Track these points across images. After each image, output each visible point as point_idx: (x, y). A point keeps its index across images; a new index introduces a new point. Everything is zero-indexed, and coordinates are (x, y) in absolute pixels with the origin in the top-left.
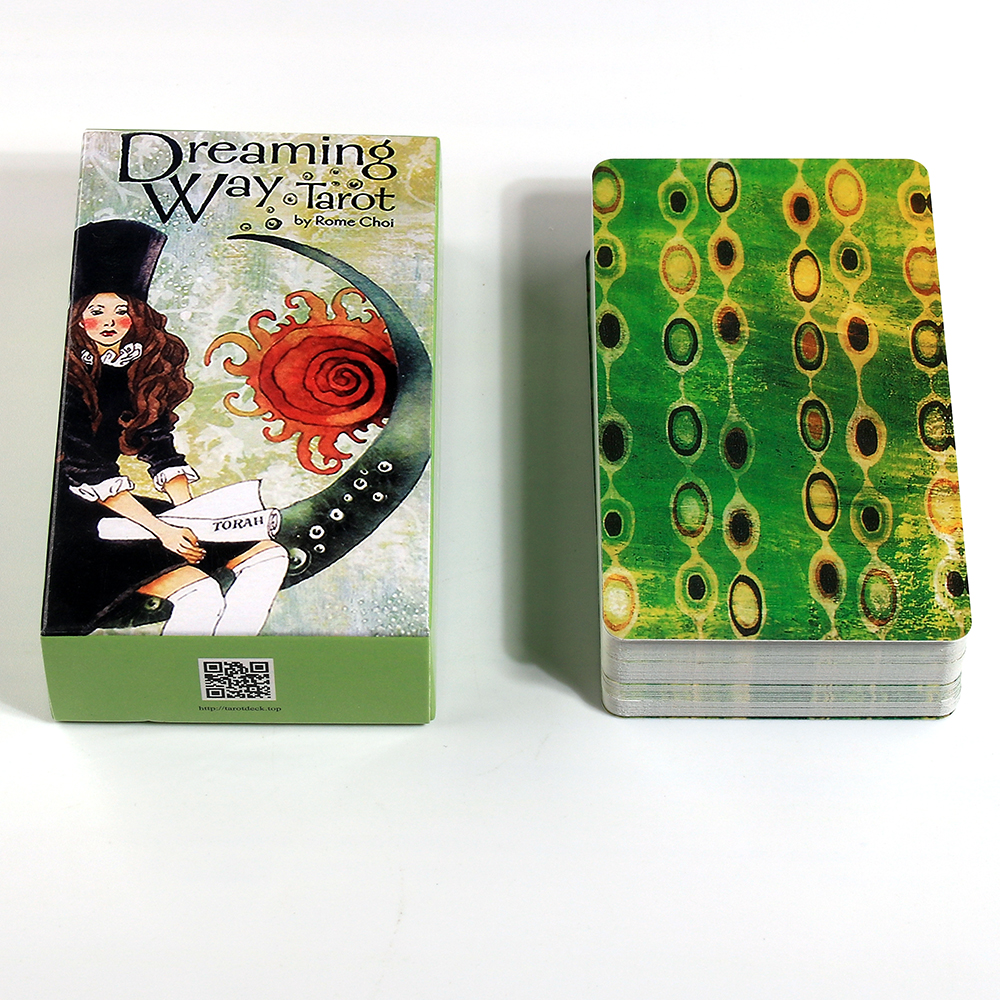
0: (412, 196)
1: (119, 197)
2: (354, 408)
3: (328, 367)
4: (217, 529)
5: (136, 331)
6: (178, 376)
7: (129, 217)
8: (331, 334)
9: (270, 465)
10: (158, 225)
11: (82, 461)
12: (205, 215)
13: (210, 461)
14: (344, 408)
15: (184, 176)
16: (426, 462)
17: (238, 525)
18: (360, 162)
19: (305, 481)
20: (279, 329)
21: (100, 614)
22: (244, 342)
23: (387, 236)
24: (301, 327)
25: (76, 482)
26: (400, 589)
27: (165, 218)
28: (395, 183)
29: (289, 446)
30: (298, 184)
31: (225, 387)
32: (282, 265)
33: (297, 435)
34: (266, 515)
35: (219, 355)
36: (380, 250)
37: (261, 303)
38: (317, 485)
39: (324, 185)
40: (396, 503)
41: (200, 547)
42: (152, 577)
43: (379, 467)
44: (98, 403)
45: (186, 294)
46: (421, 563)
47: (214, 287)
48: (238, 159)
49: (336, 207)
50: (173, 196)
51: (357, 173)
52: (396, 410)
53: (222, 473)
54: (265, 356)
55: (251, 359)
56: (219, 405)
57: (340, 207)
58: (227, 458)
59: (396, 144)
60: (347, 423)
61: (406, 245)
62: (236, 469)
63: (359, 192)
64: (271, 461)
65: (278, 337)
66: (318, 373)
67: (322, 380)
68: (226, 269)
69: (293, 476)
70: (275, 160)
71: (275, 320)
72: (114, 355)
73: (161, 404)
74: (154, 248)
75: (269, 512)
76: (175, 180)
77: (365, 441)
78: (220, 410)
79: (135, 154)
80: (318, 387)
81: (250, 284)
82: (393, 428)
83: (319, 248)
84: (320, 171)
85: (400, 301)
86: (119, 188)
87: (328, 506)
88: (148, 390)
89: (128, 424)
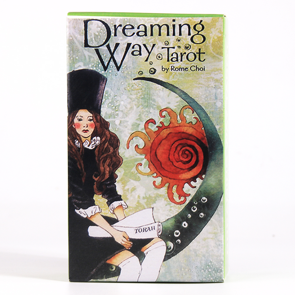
0: (213, 53)
1: (85, 56)
2: (191, 170)
3: (179, 149)
4: (136, 232)
5: (97, 130)
6: (116, 154)
7: (90, 67)
8: (180, 131)
9: (156, 200)
10: (102, 72)
11: (79, 197)
12: (123, 66)
13: (132, 198)
14: (186, 170)
15: (112, 44)
16: (221, 197)
17: (145, 230)
18: (189, 34)
19: (172, 208)
20: (157, 129)
21: (92, 273)
22: (143, 136)
23: (202, 75)
24: (167, 128)
25: (77, 208)
26: (212, 261)
27: (105, 68)
28: (205, 46)
29: (164, 190)
30: (163, 48)
31: (136, 160)
32: (157, 94)
33: (167, 185)
34: (156, 225)
35: (133, 143)
36: (199, 84)
37: (149, 115)
38: (177, 210)
39: (174, 48)
40: (209, 218)
41: (130, 241)
42: (111, 256)
43: (202, 200)
44: (84, 167)
45: (117, 111)
46: (220, 247)
47: (129, 106)
48: (135, 34)
49: (179, 60)
50: (108, 56)
51: (188, 40)
52: (208, 171)
53: (137, 204)
54: (152, 144)
55: (146, 146)
56: (134, 170)
57: (181, 61)
58: (139, 197)
59: (205, 22)
60: (187, 178)
61: (211, 81)
62: (143, 202)
63: (189, 51)
64: (157, 198)
65: (158, 133)
66: (175, 152)
67: (176, 155)
68: (134, 97)
69: (166, 205)
70: (152, 35)
71: (155, 124)
72: (89, 143)
73: (110, 169)
74: (102, 85)
75: (157, 224)
76: (108, 47)
77: (195, 187)
78: (135, 172)
79: (90, 31)
80: (175, 159)
81: (144, 105)
82: (207, 180)
83: (173, 84)
84: (172, 40)
85: (209, 112)
86: (84, 51)
87: (181, 220)
88: (104, 162)
89: (97, 179)
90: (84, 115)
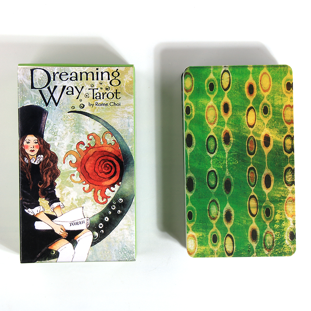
0: (126, 92)
1: (32, 96)
2: (111, 179)
3: (102, 163)
4: (71, 225)
5: (41, 150)
6: (55, 168)
7: (35, 104)
8: (102, 150)
9: (85, 201)
10: (44, 107)
11: (28, 200)
12: (60, 103)
13: (67, 200)
14: (107, 179)
15: (52, 86)
16: (133, 198)
17: (77, 224)
18: (109, 79)
19: (97, 207)
20: (86, 149)
21: (38, 256)
22: (75, 154)
23: (118, 109)
24: (93, 148)
25: (27, 208)
26: (127, 245)
27: (47, 104)
28: (120, 87)
29: (91, 194)
30: (89, 89)
31: (70, 172)
32: (85, 123)
33: (93, 190)
34: (85, 220)
35: (68, 160)
36: (116, 115)
37: (80, 138)
38: (100, 208)
39: (97, 89)
40: (124, 214)
41: (66, 232)
42: (52, 243)
43: (119, 201)
44: (31, 178)
45: (56, 135)
46: (132, 235)
47: (64, 132)
48: (69, 79)
49: (102, 98)
50: (49, 95)
51: (108, 84)
52: (123, 179)
53: (71, 205)
54: (82, 160)
55: (78, 161)
56: (69, 179)
57: (103, 98)
58: (72, 199)
59: (120, 71)
60: (108, 185)
61: (125, 113)
62: (75, 203)
63: (109, 92)
64: (86, 200)
65: (86, 152)
66: (99, 166)
67: (100, 168)
68: (68, 125)
69: (93, 205)
70: (81, 79)
71: (84, 145)
72: (35, 160)
73: (51, 179)
74: (44, 117)
75: (86, 219)
76: (49, 88)
77: (114, 191)
78: (69, 181)
79: (35, 77)
80: (99, 171)
81: (76, 131)
82: (123, 186)
83: (97, 116)
84: (96, 83)
85: (123, 136)
86: (31, 91)
87: (104, 216)
88: (46, 173)
89: (41, 186)
90: (31, 139)
